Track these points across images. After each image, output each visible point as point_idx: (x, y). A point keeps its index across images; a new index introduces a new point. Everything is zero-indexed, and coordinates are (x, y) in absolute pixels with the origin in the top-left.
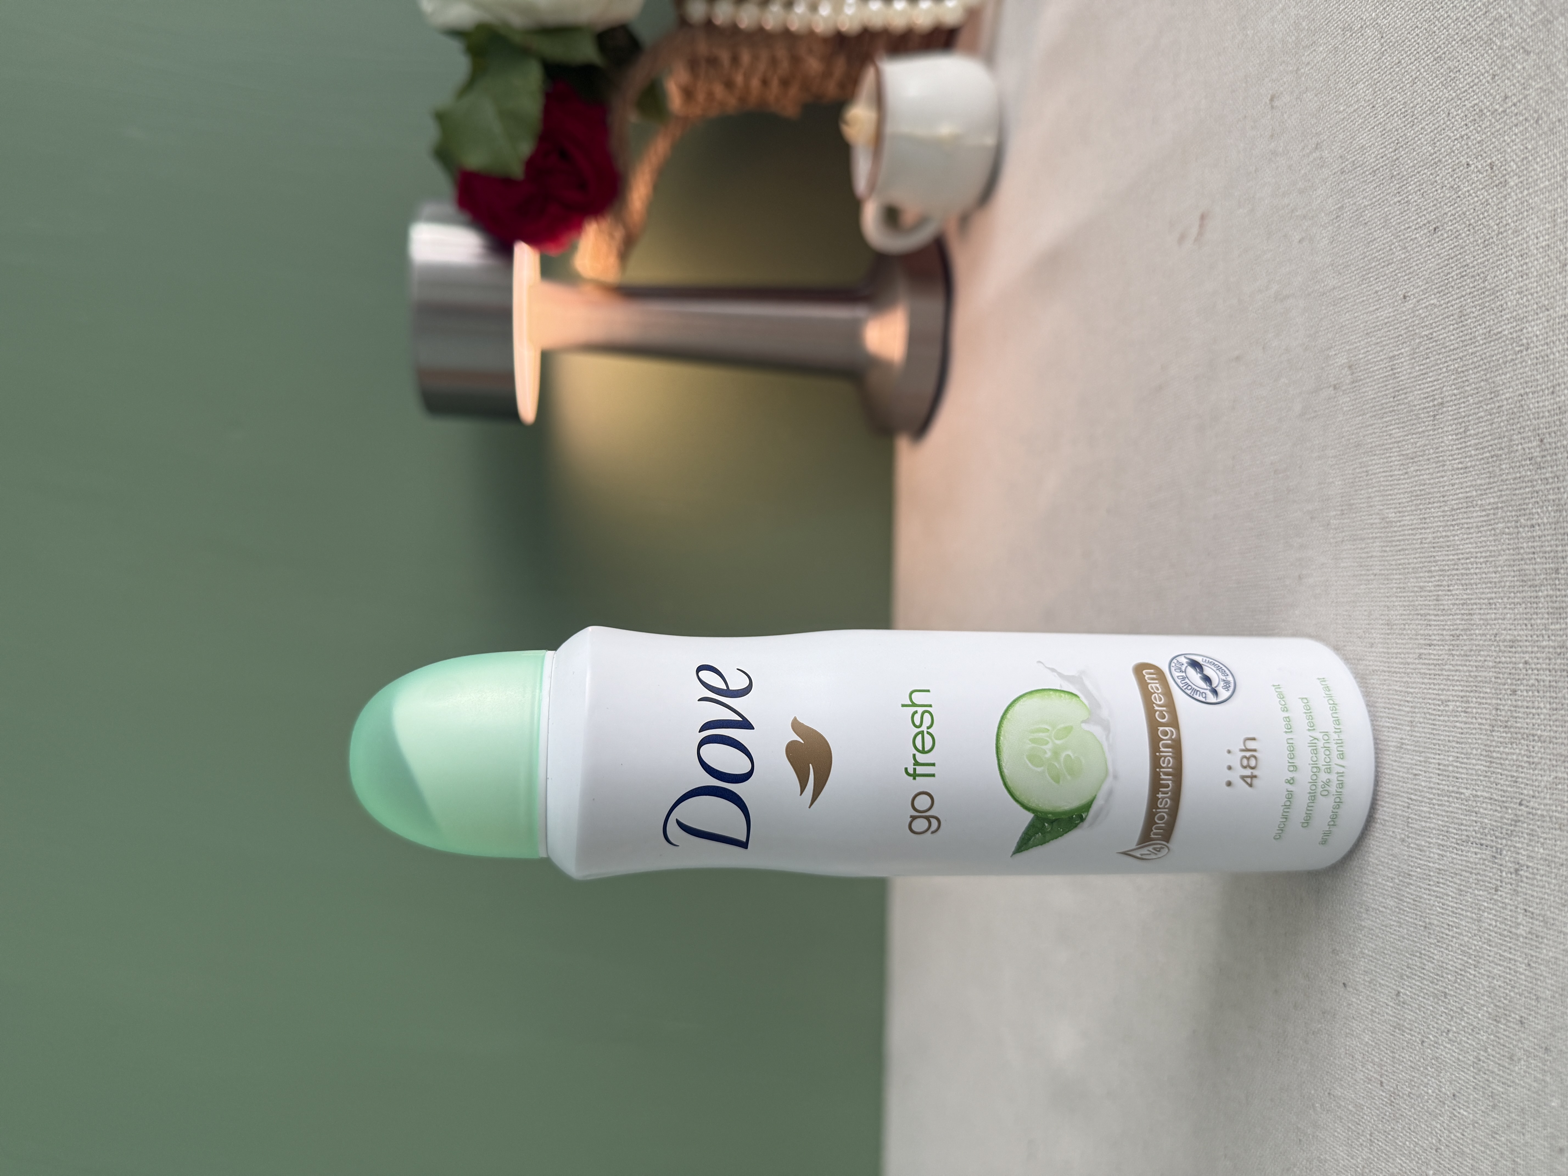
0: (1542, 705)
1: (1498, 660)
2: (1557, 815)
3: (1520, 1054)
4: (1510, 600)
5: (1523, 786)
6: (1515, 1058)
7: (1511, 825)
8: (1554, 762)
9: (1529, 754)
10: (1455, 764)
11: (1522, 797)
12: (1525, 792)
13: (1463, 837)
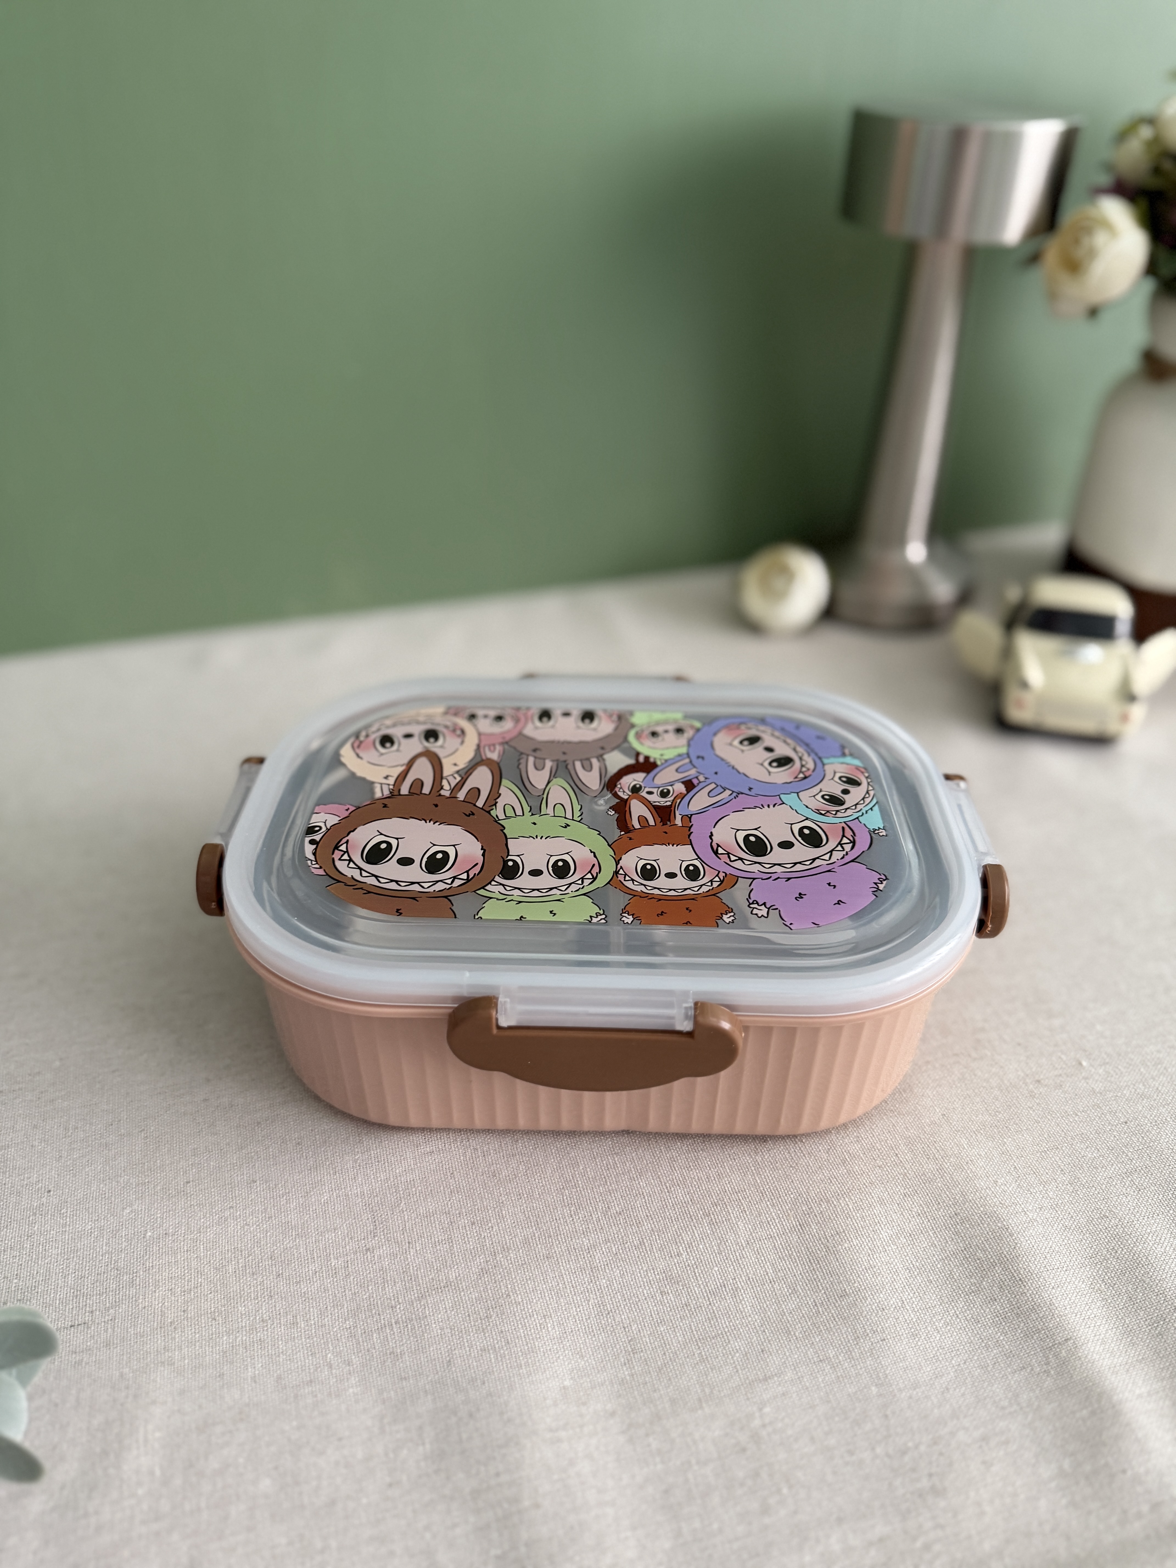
0: (471, 1244)
1: (489, 1208)
2: (411, 1268)
3: (260, 1279)
4: (525, 1209)
5: (420, 1242)
6: (255, 1277)
7: (394, 1239)
8: (440, 1259)
9: (440, 1241)
10: (418, 1192)
11: (414, 1243)
12: (417, 1245)
13: (374, 1208)
